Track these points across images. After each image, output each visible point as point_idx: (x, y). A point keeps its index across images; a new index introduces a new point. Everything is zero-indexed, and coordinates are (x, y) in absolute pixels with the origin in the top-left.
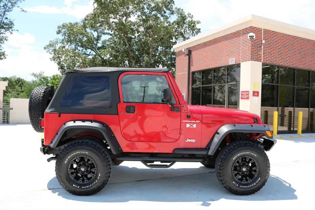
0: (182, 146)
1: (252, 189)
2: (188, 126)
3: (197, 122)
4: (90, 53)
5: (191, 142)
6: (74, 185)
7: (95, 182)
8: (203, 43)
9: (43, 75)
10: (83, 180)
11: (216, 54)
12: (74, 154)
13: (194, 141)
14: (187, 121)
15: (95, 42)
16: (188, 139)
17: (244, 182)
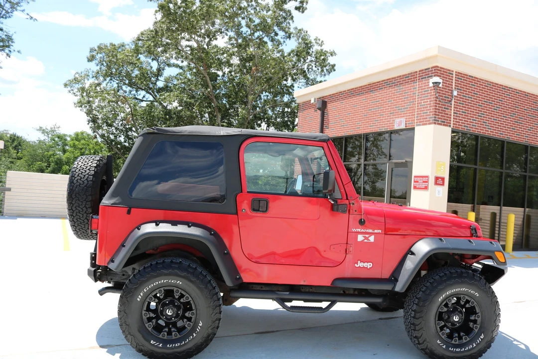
0: (348, 274)
1: (469, 353)
2: (360, 238)
3: (376, 231)
4: (144, 97)
5: (364, 267)
6: (152, 341)
7: (191, 337)
8: (348, 90)
9: (57, 131)
10: (169, 333)
11: (371, 110)
12: (155, 284)
13: (370, 265)
14: (359, 230)
15: (152, 79)
16: (359, 262)
17: (456, 341)
